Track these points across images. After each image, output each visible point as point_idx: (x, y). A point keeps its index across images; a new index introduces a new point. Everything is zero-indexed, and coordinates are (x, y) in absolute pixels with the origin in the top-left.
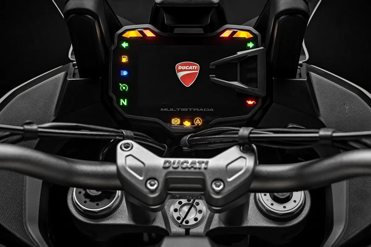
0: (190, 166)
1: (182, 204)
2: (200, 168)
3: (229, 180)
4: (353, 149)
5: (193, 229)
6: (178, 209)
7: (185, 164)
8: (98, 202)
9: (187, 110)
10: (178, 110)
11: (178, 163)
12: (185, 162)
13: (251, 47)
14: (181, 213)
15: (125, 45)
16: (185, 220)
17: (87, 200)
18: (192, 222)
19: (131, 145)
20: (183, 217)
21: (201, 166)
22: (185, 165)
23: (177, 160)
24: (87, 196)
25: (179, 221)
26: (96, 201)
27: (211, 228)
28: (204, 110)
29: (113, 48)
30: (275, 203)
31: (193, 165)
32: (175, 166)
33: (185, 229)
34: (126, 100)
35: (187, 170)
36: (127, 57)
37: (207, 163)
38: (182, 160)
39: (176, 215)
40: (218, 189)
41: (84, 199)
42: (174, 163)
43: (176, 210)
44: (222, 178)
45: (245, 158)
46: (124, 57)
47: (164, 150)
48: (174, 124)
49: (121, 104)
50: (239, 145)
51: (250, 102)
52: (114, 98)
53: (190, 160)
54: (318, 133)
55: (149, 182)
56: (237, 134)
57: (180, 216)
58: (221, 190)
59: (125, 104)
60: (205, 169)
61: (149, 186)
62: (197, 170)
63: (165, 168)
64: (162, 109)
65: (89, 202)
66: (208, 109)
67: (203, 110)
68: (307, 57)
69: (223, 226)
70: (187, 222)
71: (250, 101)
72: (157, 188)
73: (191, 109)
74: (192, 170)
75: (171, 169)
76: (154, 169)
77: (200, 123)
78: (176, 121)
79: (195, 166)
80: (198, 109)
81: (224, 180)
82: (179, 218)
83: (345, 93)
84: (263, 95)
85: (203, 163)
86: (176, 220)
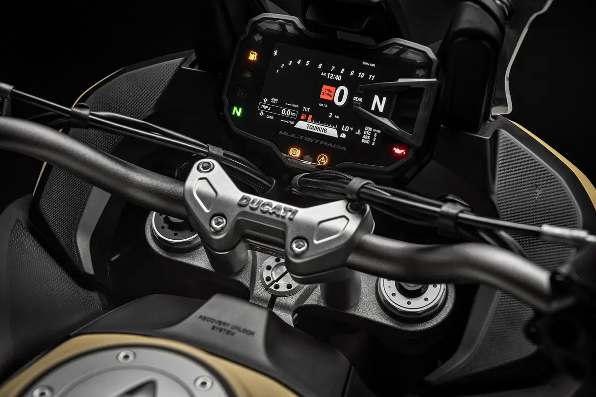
0: (271, 211)
1: (280, 262)
2: (283, 217)
3: (316, 242)
4: (483, 242)
5: (281, 298)
6: (272, 267)
7: (268, 207)
8: (178, 232)
9: (312, 141)
10: (301, 138)
11: (259, 203)
12: (268, 205)
13: (420, 75)
14: (273, 273)
15: (258, 38)
16: (276, 283)
17: (166, 226)
18: (283, 288)
19: (212, 166)
20: (275, 279)
21: (287, 214)
22: (266, 208)
23: (259, 198)
24: (167, 220)
25: (268, 283)
26: (176, 230)
27: (306, 303)
28: (334, 146)
29: (242, 38)
30: (398, 294)
31: (275, 211)
32: (254, 206)
33: (272, 295)
34: (240, 109)
35: (267, 215)
36: (256, 54)
37: (294, 213)
38: (265, 200)
39: (266, 274)
40: (297, 250)
41: (163, 224)
42: (253, 202)
43: (269, 268)
44: (307, 237)
45: (348, 219)
46: (252, 53)
47: (269, 185)
48: (291, 156)
49: (234, 113)
50: (349, 200)
51: (398, 151)
52: (227, 103)
53: (275, 204)
54: (440, 206)
55: (215, 218)
56: (347, 184)
57: (270, 276)
58: (303, 252)
59: (239, 114)
60: (291, 219)
61: (213, 223)
62: (280, 219)
63: (240, 205)
64: (281, 132)
65: (167, 230)
66: (340, 146)
67: (332, 146)
68: (510, 109)
69: (322, 304)
70: (277, 287)
71: (398, 149)
72: (223, 228)
73: (317, 141)
74: (274, 217)
75: (247, 209)
76: (226, 203)
77: (325, 163)
78: (295, 153)
79: (277, 213)
80: (326, 143)
81: (309, 241)
82: (268, 279)
83: (545, 170)
84: (416, 144)
85: (290, 211)
86: (265, 280)
